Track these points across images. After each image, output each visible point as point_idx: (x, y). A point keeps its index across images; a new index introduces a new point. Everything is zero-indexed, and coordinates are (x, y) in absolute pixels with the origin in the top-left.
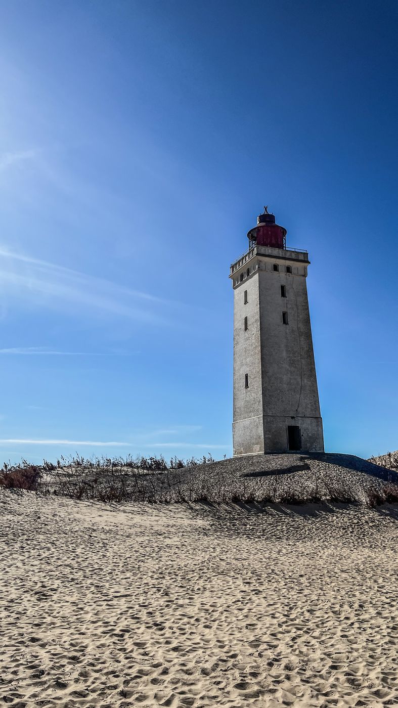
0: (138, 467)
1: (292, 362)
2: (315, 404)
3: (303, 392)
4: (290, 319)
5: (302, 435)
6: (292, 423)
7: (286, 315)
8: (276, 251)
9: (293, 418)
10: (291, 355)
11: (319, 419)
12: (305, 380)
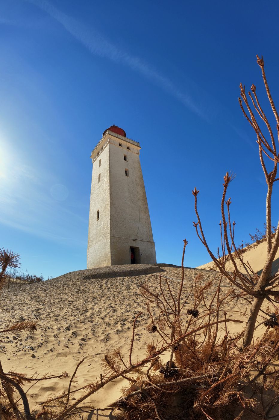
0: (24, 280)
1: (132, 201)
2: (149, 232)
3: (141, 222)
4: (130, 173)
5: (141, 255)
6: (134, 245)
7: (127, 172)
8: (123, 138)
9: (134, 240)
10: (132, 196)
11: (153, 243)
12: (142, 215)
